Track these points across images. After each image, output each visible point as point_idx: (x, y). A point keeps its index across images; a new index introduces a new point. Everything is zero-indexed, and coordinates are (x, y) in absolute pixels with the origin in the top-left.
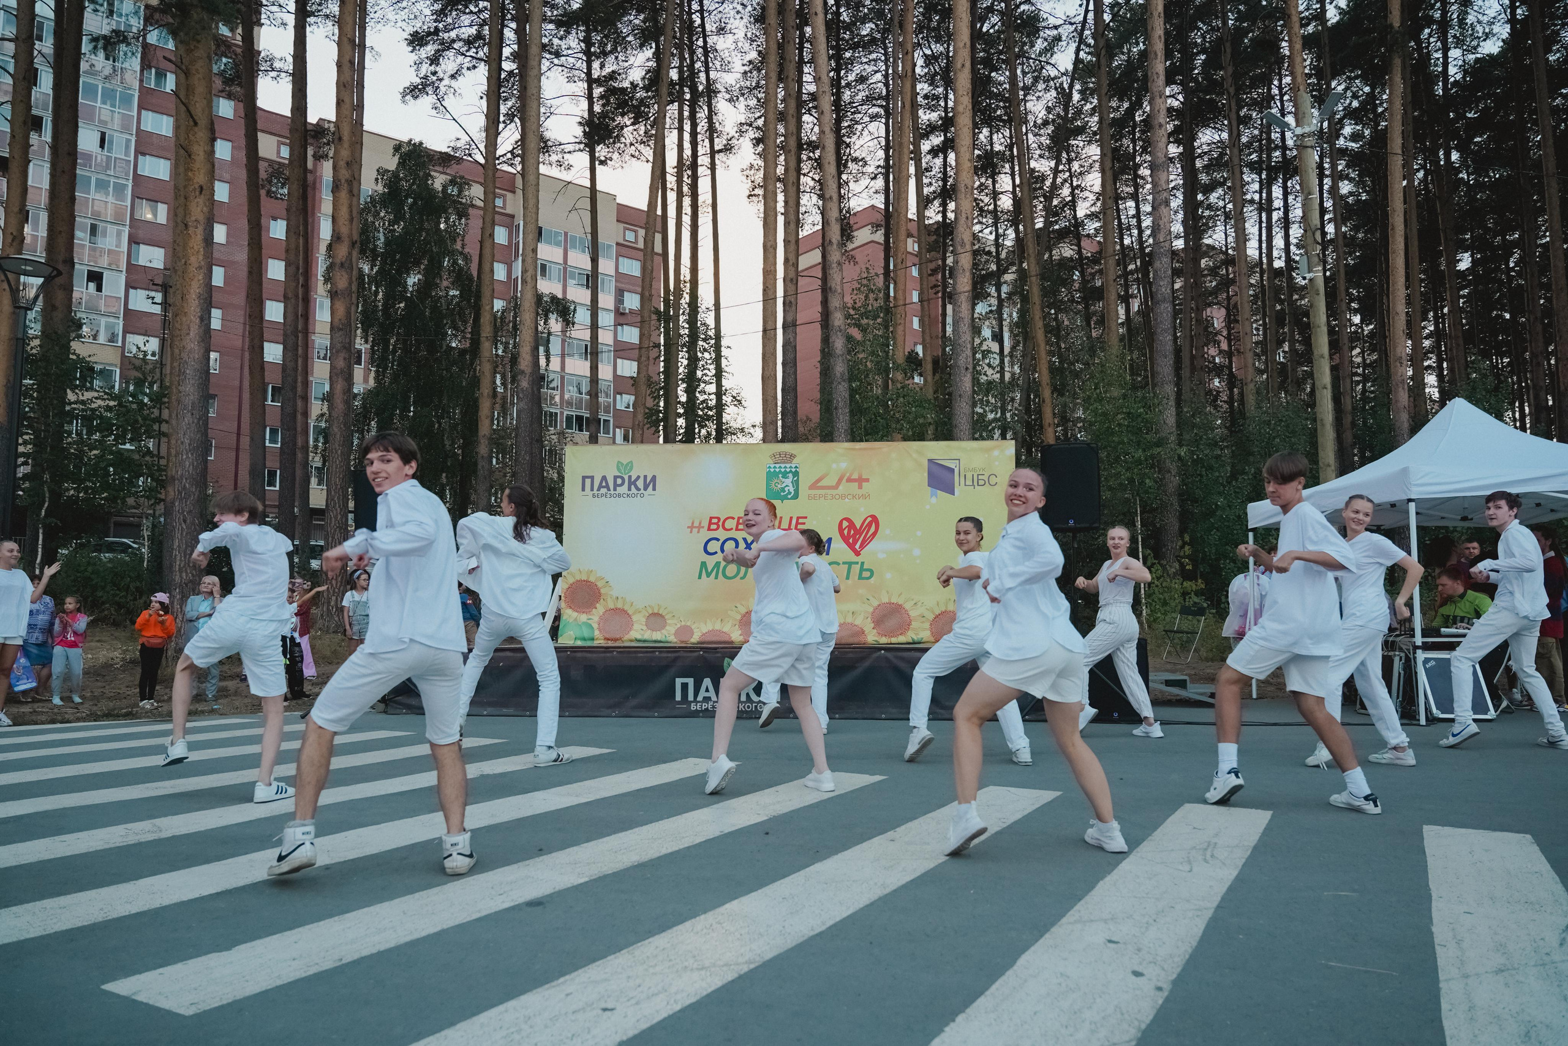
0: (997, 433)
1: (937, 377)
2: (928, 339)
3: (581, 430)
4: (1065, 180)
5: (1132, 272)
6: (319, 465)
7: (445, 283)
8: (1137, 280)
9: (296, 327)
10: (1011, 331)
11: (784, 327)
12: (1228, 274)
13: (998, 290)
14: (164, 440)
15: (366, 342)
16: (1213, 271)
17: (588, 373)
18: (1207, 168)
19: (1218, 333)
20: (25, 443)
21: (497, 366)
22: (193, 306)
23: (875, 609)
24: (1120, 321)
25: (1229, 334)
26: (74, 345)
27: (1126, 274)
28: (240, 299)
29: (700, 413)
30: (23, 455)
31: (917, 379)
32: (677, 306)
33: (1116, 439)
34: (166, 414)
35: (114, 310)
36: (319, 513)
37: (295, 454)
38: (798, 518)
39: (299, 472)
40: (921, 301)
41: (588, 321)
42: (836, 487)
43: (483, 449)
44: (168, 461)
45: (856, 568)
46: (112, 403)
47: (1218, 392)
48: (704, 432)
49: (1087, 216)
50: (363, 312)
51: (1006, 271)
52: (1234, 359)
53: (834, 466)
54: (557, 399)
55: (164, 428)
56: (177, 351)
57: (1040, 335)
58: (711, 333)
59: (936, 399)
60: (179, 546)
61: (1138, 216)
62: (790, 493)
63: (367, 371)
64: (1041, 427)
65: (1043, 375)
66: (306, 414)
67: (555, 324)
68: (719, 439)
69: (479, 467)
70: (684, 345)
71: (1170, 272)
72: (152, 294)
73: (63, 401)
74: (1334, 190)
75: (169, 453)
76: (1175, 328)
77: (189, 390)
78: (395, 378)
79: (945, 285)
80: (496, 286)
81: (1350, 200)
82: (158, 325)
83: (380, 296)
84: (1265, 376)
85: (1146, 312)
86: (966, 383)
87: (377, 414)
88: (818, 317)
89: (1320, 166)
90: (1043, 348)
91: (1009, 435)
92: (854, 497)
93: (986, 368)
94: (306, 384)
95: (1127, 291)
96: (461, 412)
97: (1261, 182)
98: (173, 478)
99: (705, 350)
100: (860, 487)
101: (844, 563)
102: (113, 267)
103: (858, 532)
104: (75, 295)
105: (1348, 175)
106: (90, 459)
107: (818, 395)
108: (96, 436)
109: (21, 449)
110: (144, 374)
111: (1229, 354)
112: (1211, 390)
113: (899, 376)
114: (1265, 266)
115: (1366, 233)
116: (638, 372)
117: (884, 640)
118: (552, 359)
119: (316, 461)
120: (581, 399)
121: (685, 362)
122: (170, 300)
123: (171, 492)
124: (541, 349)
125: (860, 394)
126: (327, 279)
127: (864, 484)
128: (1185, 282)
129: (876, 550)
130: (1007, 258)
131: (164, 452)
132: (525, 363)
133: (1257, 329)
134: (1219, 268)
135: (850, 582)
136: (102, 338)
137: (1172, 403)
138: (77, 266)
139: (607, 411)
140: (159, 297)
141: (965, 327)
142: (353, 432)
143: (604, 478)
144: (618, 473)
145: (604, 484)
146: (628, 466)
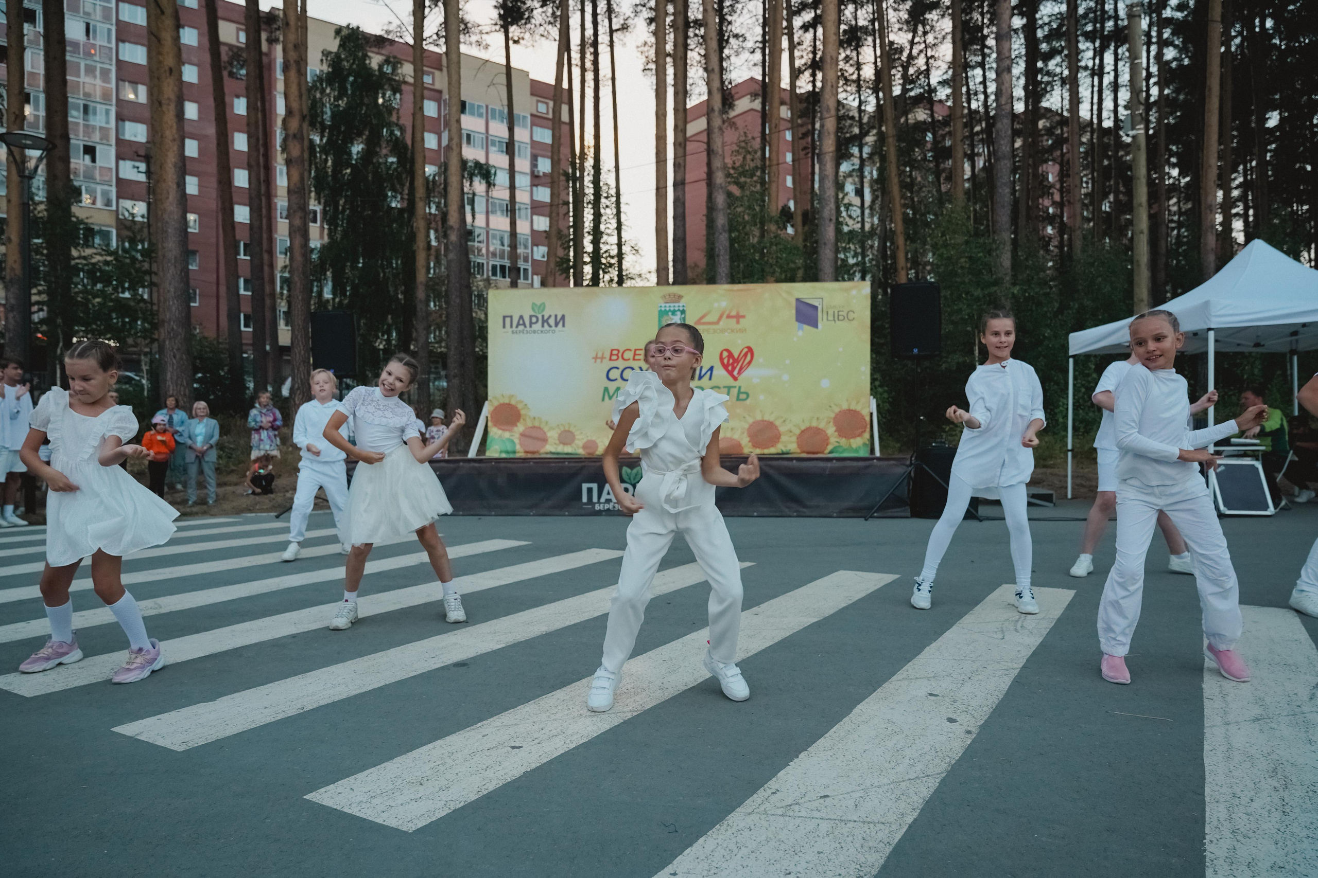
0: (858, 275)
1: (806, 228)
2: (798, 195)
3: (504, 277)
4: (921, 51)
5: (978, 133)
6: (285, 309)
7: (384, 151)
8: (982, 140)
9: (259, 191)
10: (871, 187)
11: (675, 185)
12: (1062, 133)
13: (861, 151)
14: (155, 289)
15: (319, 203)
16: (1049, 131)
17: (508, 228)
18: (1048, 38)
19: (1052, 186)
20: (39, 293)
21: (430, 223)
22: (170, 174)
23: (751, 426)
24: (966, 177)
25: (1062, 187)
26: (74, 209)
27: (972, 135)
28: (212, 168)
29: (603, 261)
30: (38, 303)
31: (790, 230)
32: (582, 170)
33: (958, 280)
34: (154, 268)
35: (106, 178)
36: (286, 350)
37: (263, 300)
39: (268, 314)
40: (793, 161)
41: (507, 183)
42: (717, 323)
43: (421, 294)
44: (159, 307)
45: (734, 392)
46: (109, 258)
47: (1050, 238)
48: (607, 277)
49: (940, 83)
50: (316, 178)
51: (867, 134)
52: (1065, 209)
53: (717, 305)
54: (484, 251)
55: (155, 279)
56: (160, 213)
57: (895, 189)
58: (613, 192)
59: (805, 246)
60: (171, 378)
61: (984, 83)
63: (322, 228)
64: (896, 270)
65: (897, 225)
66: (272, 266)
67: (479, 186)
68: (620, 282)
69: (418, 309)
70: (589, 203)
71: (1010, 132)
72: (137, 164)
73: (70, 257)
74: (1159, 56)
75: (159, 300)
76: (1014, 182)
77: (171, 247)
78: (345, 234)
79: (814, 148)
80: (427, 154)
81: (1174, 65)
82: (144, 192)
83: (330, 163)
84: (1091, 224)
85: (989, 169)
86: (830, 232)
87: (331, 265)
88: (704, 176)
89: (1148, 34)
90: (898, 201)
91: (868, 277)
92: (732, 331)
93: (847, 219)
94: (271, 240)
95: (973, 150)
96: (402, 262)
97: (1095, 49)
98: (163, 321)
99: (607, 206)
100: (738, 322)
101: (724, 387)
102: (104, 142)
103: (736, 361)
104: (72, 166)
105: (1173, 41)
106: (94, 306)
107: (704, 245)
108: (99, 286)
109: (34, 298)
110: (133, 233)
111: (1060, 205)
112: (1044, 237)
113: (773, 227)
114: (1095, 126)
115: (1186, 94)
116: (550, 227)
118: (477, 216)
119: (283, 306)
120: (504, 251)
121: (591, 217)
122: (152, 169)
123: (163, 333)
124: (468, 208)
125: (738, 243)
126: (284, 149)
127: (741, 320)
128: (1024, 142)
129: (751, 376)
130: (869, 122)
131: (155, 300)
132: (453, 220)
133: (1087, 183)
134: (1055, 128)
136: (99, 204)
137: (1008, 247)
138: (72, 141)
139: (526, 260)
140: (143, 167)
141: (829, 183)
142: (312, 281)
143: (521, 317)
144: (533, 313)
145: (521, 322)
146: (543, 307)
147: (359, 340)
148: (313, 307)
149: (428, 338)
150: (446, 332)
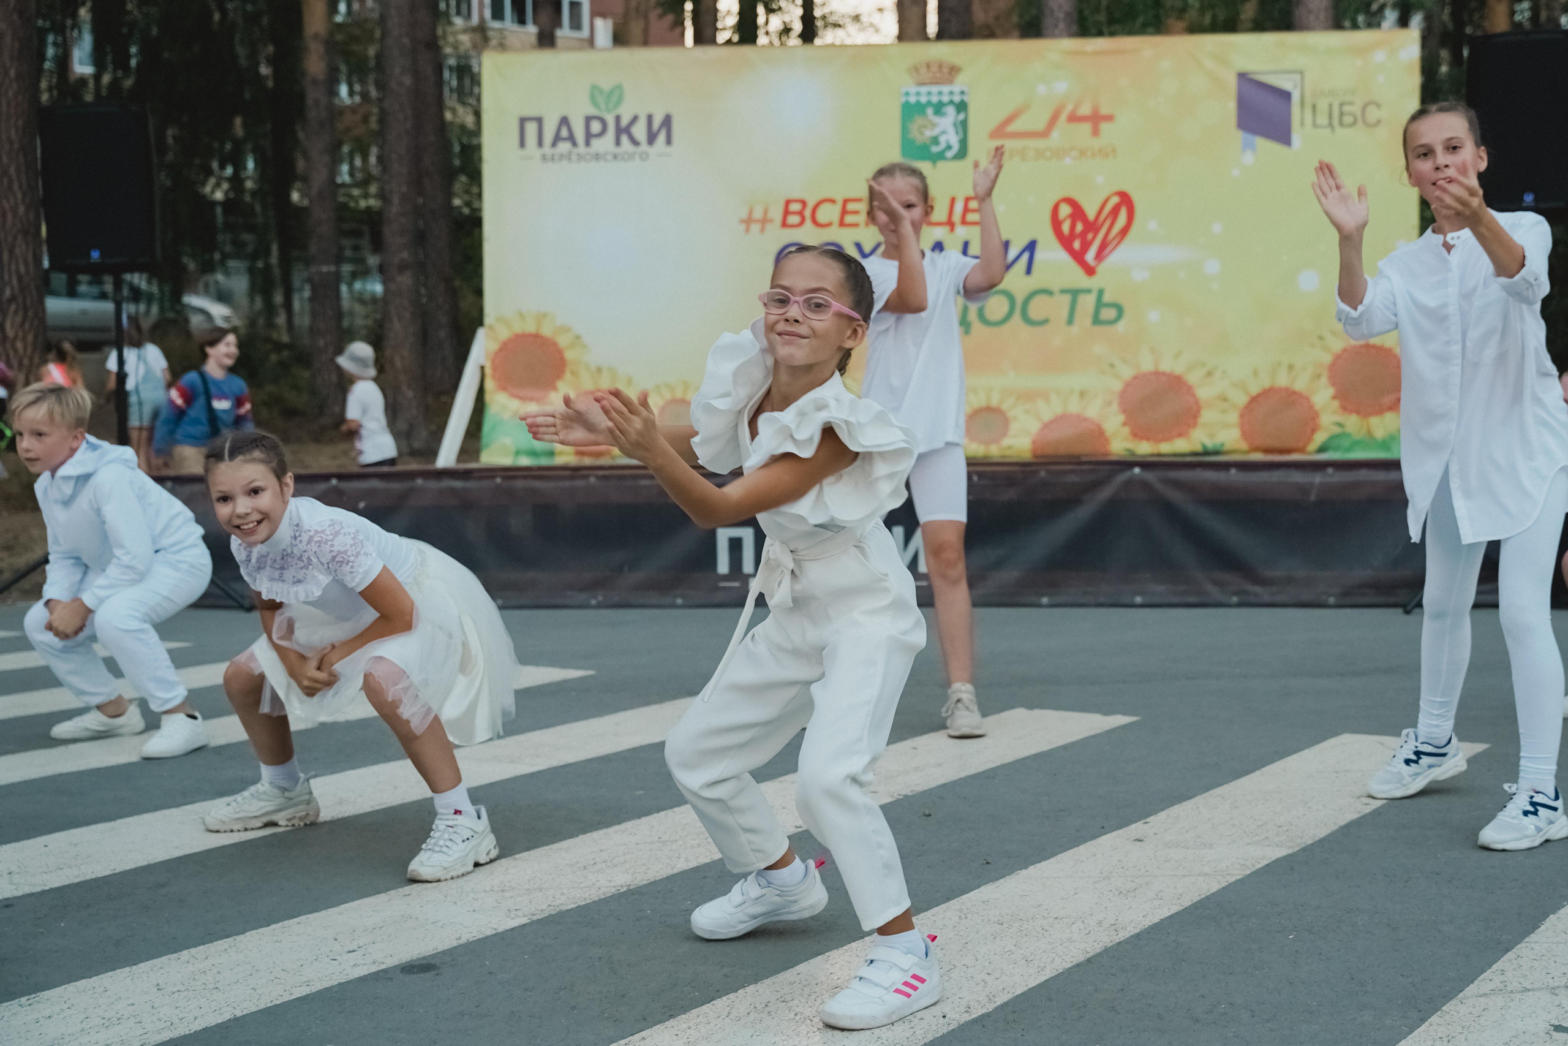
3: (522, 19)
23: (1128, 385)
38: (967, 200)
42: (1045, 133)
45: (1087, 302)
48: (776, 22)
53: (1042, 89)
62: (949, 147)
68: (809, 34)
69: (310, 102)
92: (1083, 153)
100: (1096, 132)
101: (1063, 291)
103: (1092, 227)
117: (1144, 448)
127: (1104, 126)
129: (1129, 262)
135: (1075, 330)
142: (42, 34)
143: (564, 121)
144: (593, 111)
145: (564, 133)
146: (617, 94)
147: (163, 179)
148: (45, 97)
149: (333, 172)
150: (380, 159)
